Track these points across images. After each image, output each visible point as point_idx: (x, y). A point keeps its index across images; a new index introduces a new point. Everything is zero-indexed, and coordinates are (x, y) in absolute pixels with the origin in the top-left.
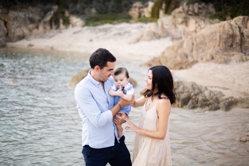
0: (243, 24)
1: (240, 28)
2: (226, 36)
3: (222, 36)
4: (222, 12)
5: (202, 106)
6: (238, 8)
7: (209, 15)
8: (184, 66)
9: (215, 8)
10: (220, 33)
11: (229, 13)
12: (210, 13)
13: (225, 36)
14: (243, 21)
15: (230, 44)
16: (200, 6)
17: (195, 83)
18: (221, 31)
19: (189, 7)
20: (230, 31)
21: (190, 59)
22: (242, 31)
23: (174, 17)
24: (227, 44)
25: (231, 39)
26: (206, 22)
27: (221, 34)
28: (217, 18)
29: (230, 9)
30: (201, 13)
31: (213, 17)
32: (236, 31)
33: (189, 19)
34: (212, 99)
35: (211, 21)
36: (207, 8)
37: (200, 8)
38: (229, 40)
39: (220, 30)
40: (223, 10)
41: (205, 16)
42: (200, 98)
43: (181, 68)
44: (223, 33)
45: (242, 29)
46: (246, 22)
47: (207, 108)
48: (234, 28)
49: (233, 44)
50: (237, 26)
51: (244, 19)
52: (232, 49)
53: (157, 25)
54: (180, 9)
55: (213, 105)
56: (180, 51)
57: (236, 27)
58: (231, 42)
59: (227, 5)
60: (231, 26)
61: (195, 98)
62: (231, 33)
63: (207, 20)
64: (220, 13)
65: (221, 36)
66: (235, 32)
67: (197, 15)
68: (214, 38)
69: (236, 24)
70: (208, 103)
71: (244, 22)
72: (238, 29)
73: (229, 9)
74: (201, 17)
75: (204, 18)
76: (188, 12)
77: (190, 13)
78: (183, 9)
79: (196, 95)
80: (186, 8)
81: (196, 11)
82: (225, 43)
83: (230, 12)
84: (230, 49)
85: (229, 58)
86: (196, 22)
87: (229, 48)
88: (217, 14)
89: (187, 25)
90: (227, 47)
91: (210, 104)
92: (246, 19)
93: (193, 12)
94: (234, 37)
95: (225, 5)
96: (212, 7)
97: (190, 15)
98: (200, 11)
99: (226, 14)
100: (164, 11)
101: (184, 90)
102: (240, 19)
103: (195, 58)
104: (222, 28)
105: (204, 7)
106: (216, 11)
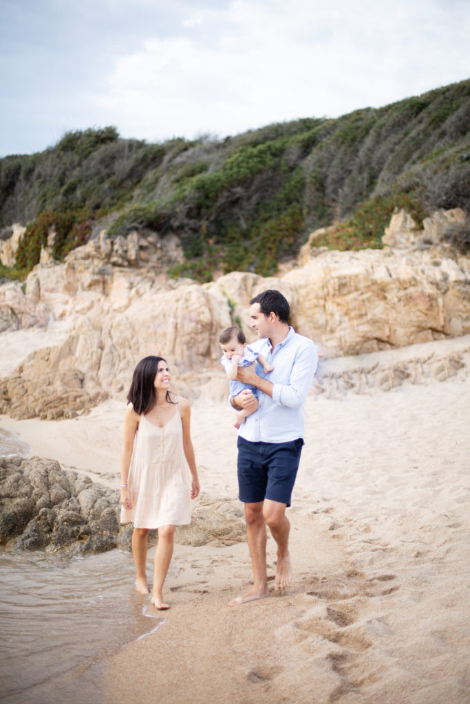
0: (240, 295)
1: (231, 306)
2: (193, 325)
3: (183, 326)
4: (202, 262)
5: (63, 541)
6: (246, 250)
7: (166, 269)
8: (68, 410)
9: (185, 249)
10: (176, 317)
11: (222, 265)
12: (170, 261)
13: (189, 327)
14: (243, 287)
15: (202, 348)
16: (144, 243)
17: (57, 467)
18: (180, 313)
19: (112, 244)
20: (203, 313)
21: (90, 388)
22: (236, 314)
23: (72, 268)
24: (194, 350)
25: (206, 335)
26: (157, 285)
27: (179, 320)
28: (188, 277)
29: (224, 251)
30: (147, 261)
31: (178, 273)
32: (220, 314)
33: (112, 275)
34: (95, 516)
35: (171, 282)
36: (161, 249)
37: (141, 248)
38: (200, 338)
39: (177, 309)
40: (205, 255)
41: (157, 270)
42: (62, 513)
43: (60, 415)
44: (184, 318)
45: (237, 309)
46: (249, 290)
47: (77, 545)
48: (215, 306)
49: (212, 349)
50: (225, 300)
51: (245, 280)
52: (208, 361)
53: (24, 289)
54: (89, 248)
55: (95, 538)
56: (64, 366)
57: (220, 303)
58: (206, 343)
59: (217, 242)
60: (208, 300)
61: (45, 514)
62: (206, 317)
63: (162, 280)
64: (196, 262)
65: (179, 326)
66: (216, 317)
67: (133, 264)
68: (160, 331)
69: (224, 294)
70: (82, 529)
71: (246, 290)
72: (227, 309)
73: (222, 254)
74: (143, 270)
75: (152, 274)
76: (109, 256)
77: (114, 259)
78: (98, 248)
79: (50, 505)
80: (105, 247)
81: (132, 254)
82: (190, 344)
83: (225, 261)
84: (202, 363)
85: (196, 389)
86: (131, 286)
87: (200, 358)
88: (189, 264)
89: (105, 293)
90: (195, 357)
91: (88, 533)
92: (250, 282)
93: (124, 256)
94: (214, 330)
95: (211, 241)
96: (178, 246)
97: (115, 264)
98: (143, 255)
99: (213, 265)
100: (51, 250)
101: (17, 488)
102: (235, 280)
103: (105, 388)
104: (180, 304)
105: (154, 245)
106: (187, 257)
